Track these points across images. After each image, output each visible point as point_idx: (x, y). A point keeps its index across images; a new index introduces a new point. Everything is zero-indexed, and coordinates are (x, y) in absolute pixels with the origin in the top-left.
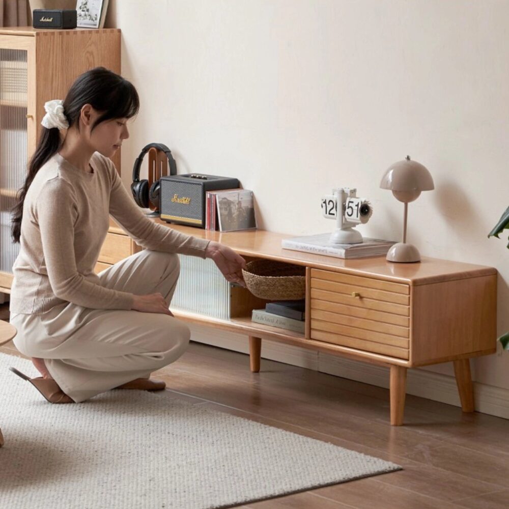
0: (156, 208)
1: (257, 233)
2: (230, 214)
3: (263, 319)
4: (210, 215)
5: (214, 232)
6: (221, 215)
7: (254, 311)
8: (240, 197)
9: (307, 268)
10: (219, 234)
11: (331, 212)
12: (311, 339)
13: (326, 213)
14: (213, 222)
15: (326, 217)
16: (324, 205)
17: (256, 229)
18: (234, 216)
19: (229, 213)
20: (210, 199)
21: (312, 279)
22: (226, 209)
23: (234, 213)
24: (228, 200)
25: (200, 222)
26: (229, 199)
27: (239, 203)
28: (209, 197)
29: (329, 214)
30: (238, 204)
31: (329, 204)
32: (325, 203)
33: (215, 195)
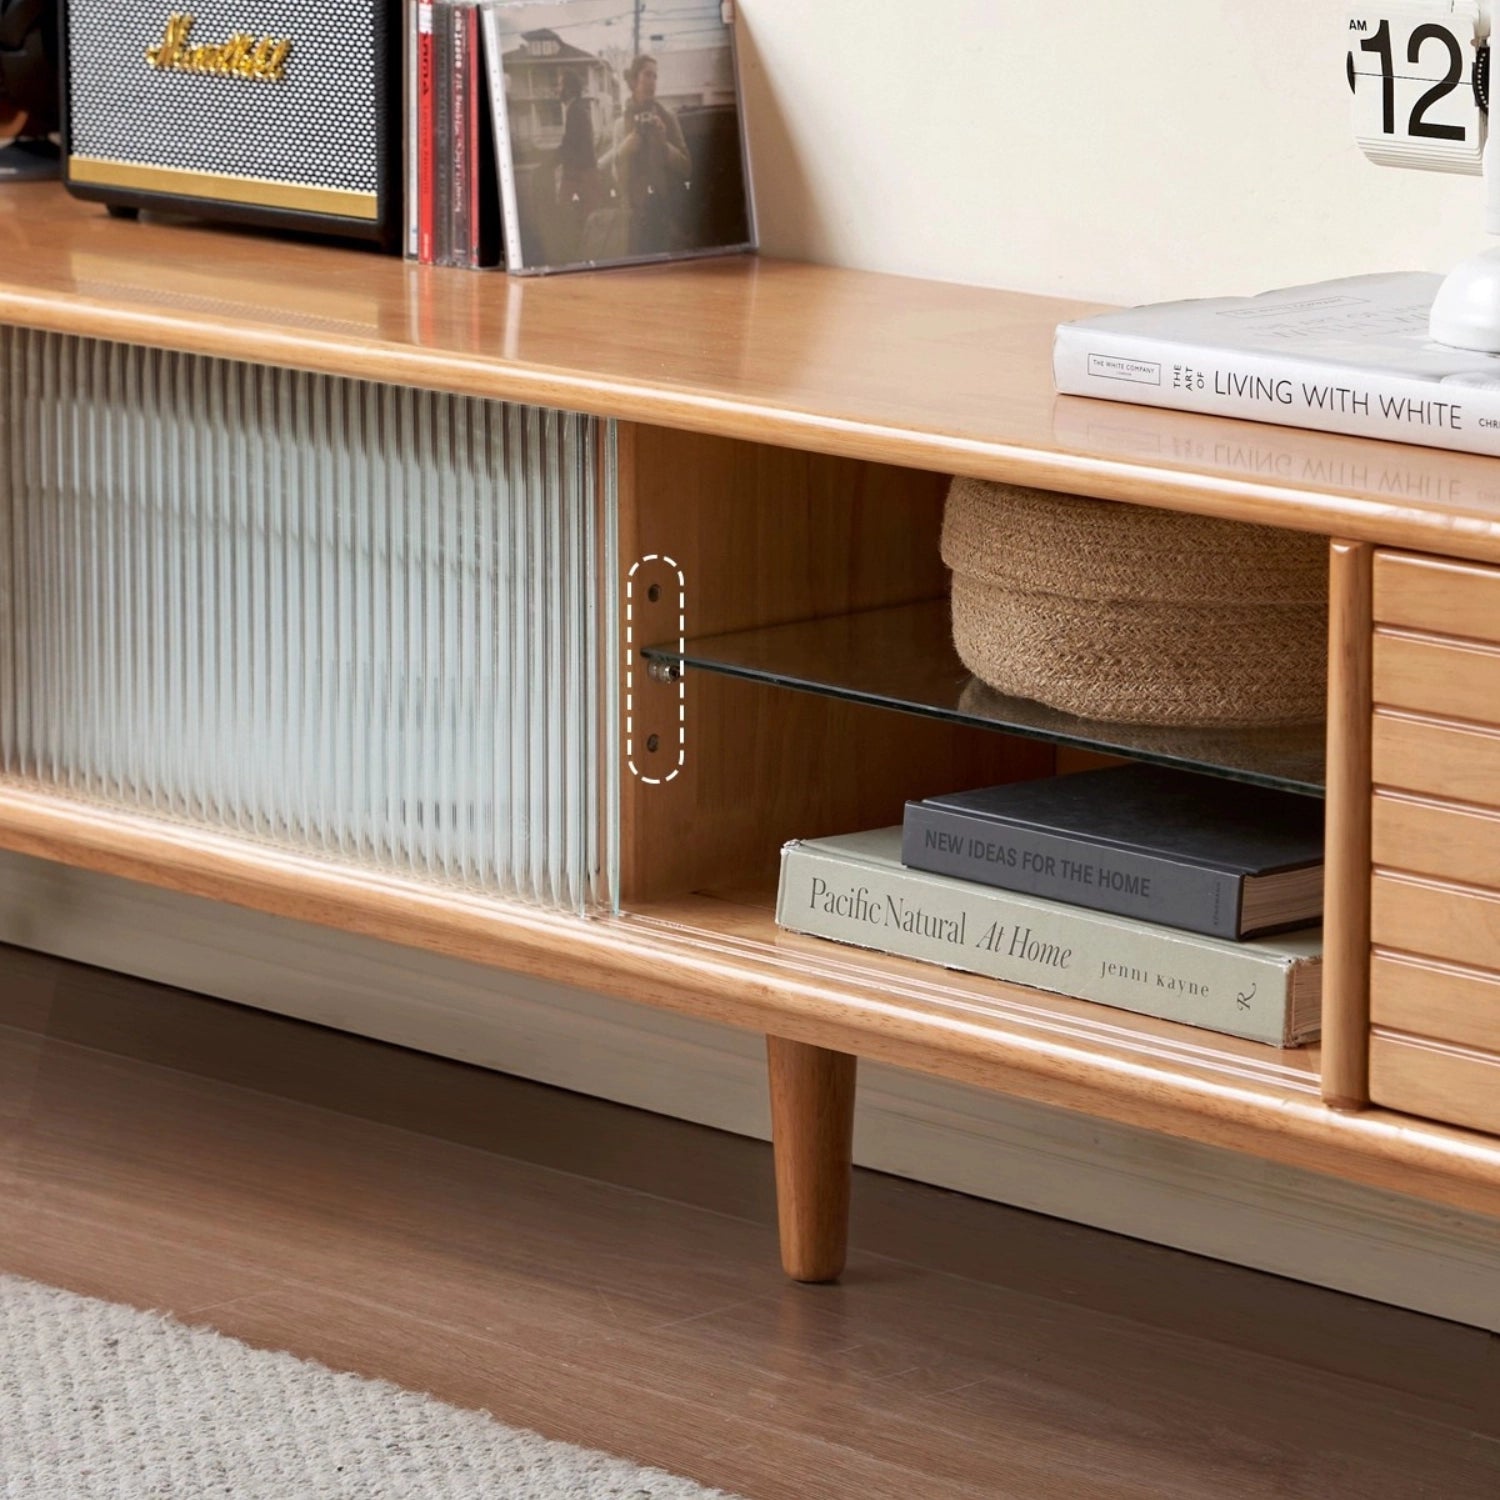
0: (21, 119)
1: (758, 288)
2: (579, 144)
3: (868, 914)
4: (437, 157)
5: (470, 275)
6: (517, 157)
7: (789, 851)
8: (647, 30)
9: (1339, 549)
10: (502, 290)
11: (1434, 114)
12: (1365, 1105)
13: (1389, 127)
14: (464, 204)
15: (1379, 159)
16: (1371, 62)
17: (751, 253)
18: (601, 161)
19: (566, 140)
20: (437, 45)
21: (1381, 636)
22: (549, 111)
23: (606, 143)
24: (565, 49)
25: (362, 203)
26: (570, 38)
27: (642, 69)
28: (426, 27)
29: (1417, 128)
30: (632, 76)
31: (1413, 56)
32: (1379, 43)
33: (479, 9)
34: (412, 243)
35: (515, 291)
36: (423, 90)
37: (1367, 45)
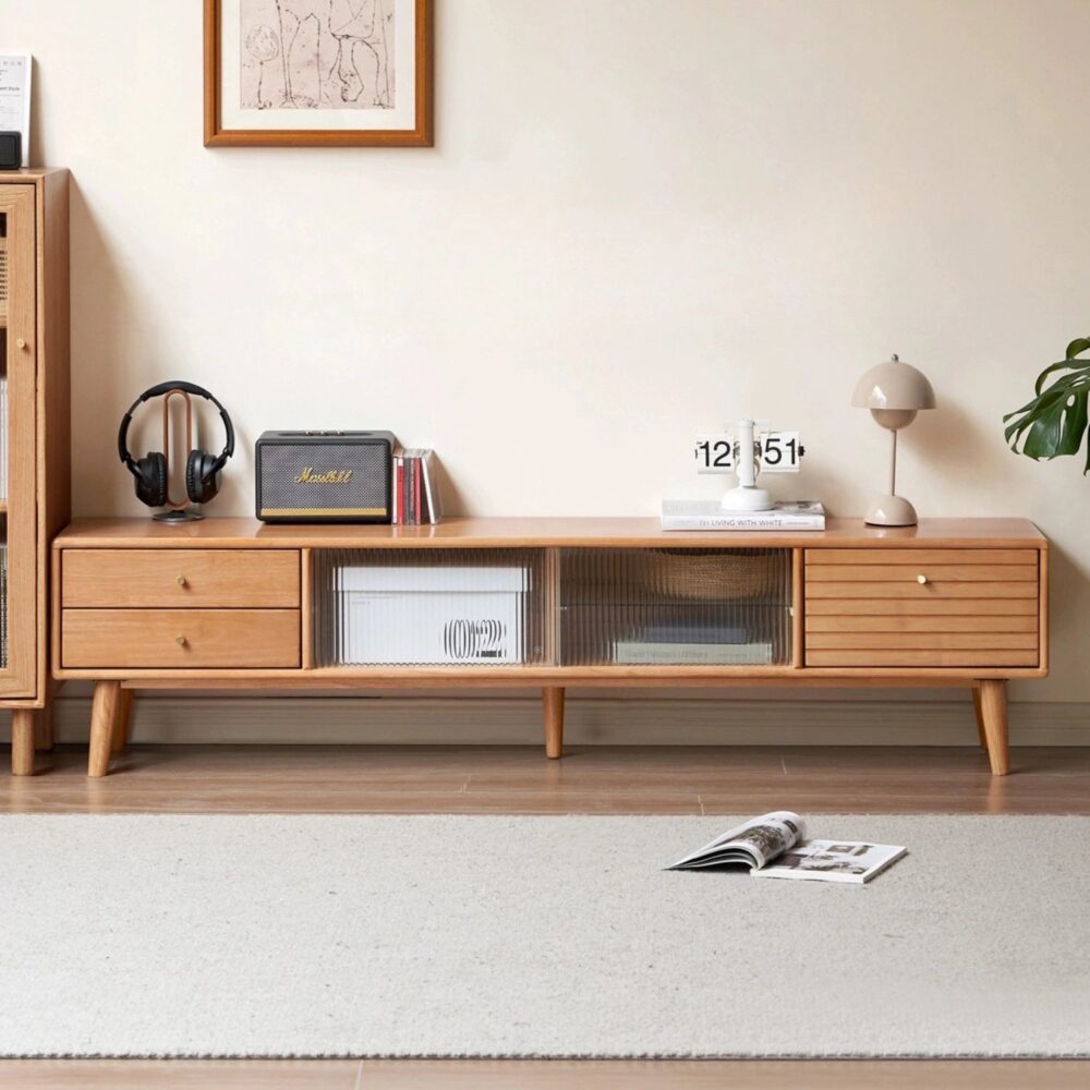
4: (404, 497)
9: (796, 550)
11: (722, 461)
12: (805, 666)
13: (708, 464)
15: (704, 472)
16: (702, 451)
20: (404, 469)
25: (382, 512)
28: (401, 463)
29: (716, 464)
31: (715, 448)
32: (706, 447)
33: (420, 459)
34: (395, 520)
35: (433, 529)
36: (399, 481)
37: (702, 447)
